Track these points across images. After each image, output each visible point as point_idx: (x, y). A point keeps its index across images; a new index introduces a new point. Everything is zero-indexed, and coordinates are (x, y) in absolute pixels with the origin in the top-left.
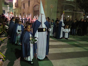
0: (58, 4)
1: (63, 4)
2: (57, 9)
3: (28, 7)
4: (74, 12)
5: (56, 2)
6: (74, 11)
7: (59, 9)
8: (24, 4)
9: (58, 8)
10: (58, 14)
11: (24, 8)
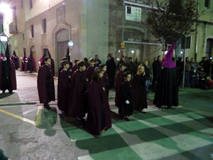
0: (110, 27)
1: (120, 27)
2: (109, 38)
3: (42, 33)
4: (144, 43)
5: (105, 23)
6: (143, 40)
7: (112, 38)
8: (32, 26)
9: (110, 35)
10: (111, 47)
11: (33, 36)
